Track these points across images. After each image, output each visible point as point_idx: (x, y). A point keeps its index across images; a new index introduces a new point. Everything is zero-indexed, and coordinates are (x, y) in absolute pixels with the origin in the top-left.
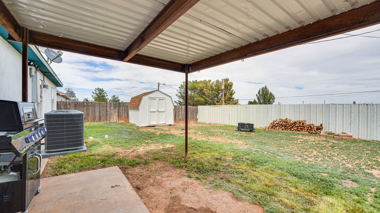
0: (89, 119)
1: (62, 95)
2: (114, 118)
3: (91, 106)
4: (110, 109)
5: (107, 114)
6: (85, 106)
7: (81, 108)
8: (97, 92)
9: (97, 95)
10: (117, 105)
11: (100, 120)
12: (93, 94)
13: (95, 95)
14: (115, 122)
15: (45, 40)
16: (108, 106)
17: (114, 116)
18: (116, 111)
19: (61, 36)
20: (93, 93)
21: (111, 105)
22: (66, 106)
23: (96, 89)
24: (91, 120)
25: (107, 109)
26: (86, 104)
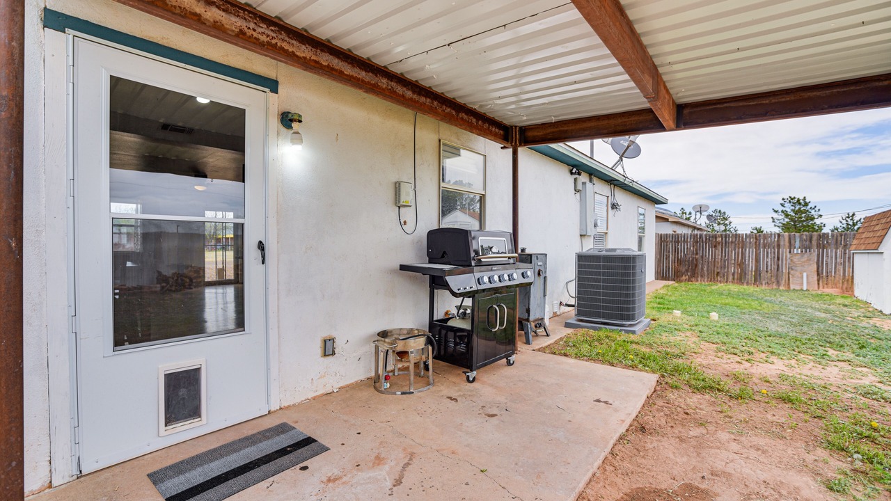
0: (728, 275)
1: (674, 222)
2: (805, 277)
3: (733, 244)
4: (790, 252)
5: (778, 266)
6: (719, 243)
7: (709, 250)
8: (789, 208)
9: (787, 215)
10: (814, 242)
11: (757, 279)
12: (775, 216)
13: (780, 217)
14: (805, 289)
15: (539, 134)
16: (782, 243)
17: (801, 274)
18: (809, 260)
19: (554, 120)
20: (776, 212)
21: (792, 242)
22: (678, 244)
23: (783, 199)
24: (733, 279)
25: (778, 252)
26: (722, 239)
